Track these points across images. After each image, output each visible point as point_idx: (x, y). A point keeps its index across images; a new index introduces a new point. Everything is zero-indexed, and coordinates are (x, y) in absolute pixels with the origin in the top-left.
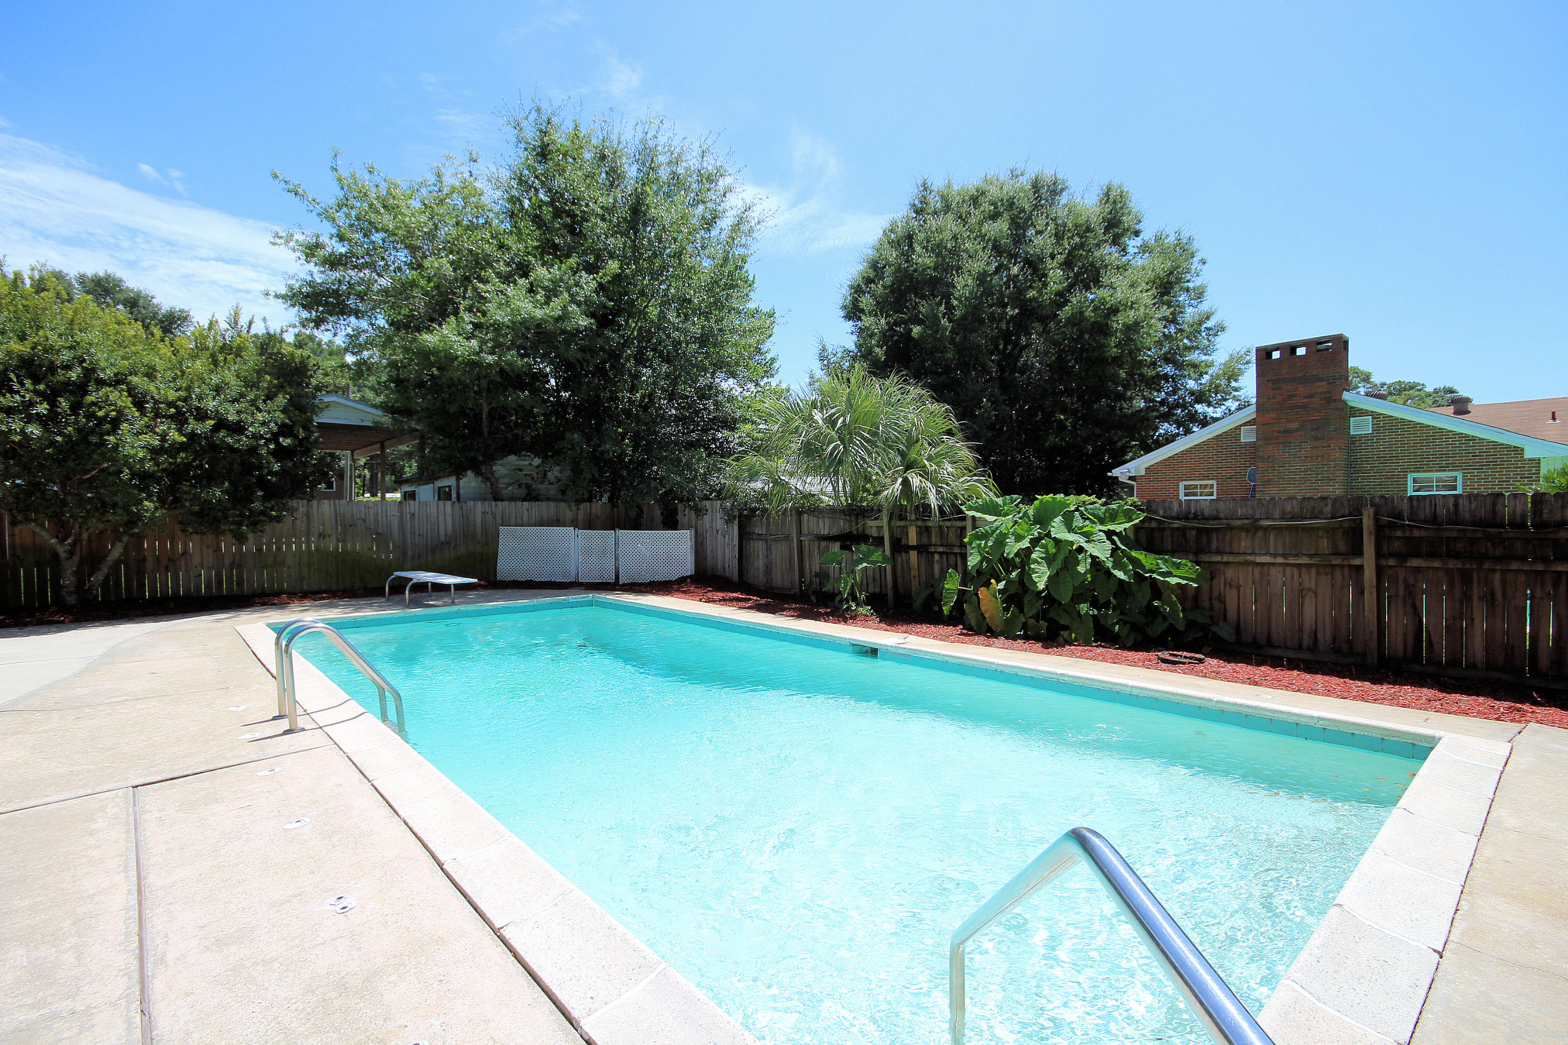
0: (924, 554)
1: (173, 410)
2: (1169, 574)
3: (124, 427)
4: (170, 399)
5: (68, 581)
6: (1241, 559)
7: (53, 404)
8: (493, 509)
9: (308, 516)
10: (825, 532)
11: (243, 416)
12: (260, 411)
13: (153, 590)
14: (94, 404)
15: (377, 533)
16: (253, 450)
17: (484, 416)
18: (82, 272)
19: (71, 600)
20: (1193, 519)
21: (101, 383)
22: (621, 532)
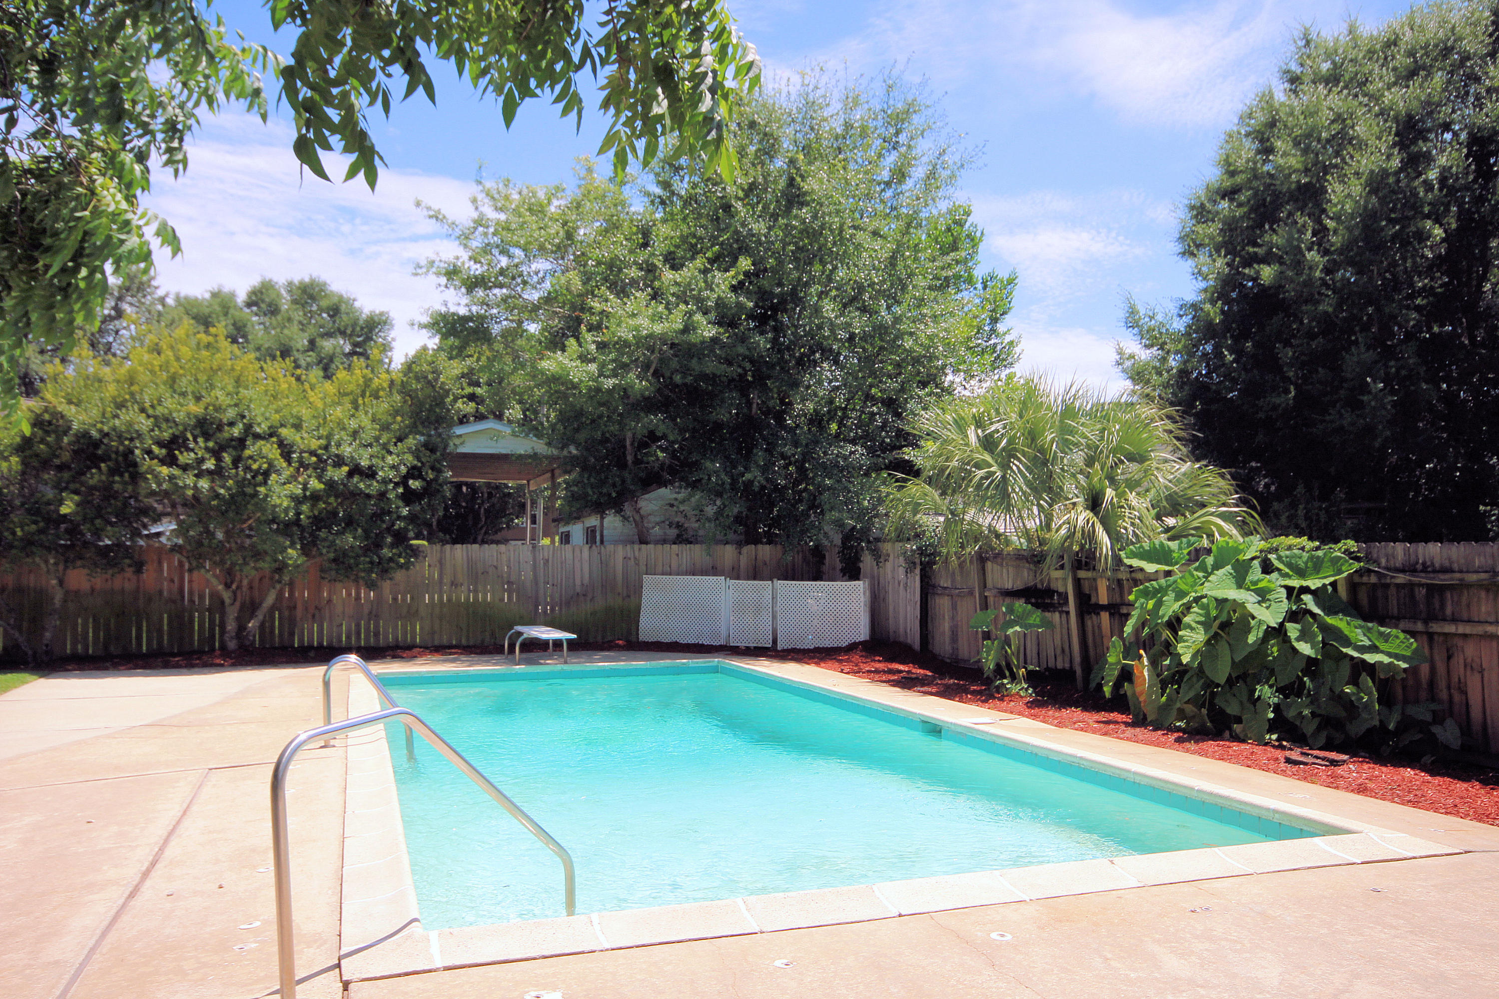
0: (1117, 617)
1: (314, 459)
2: (1374, 649)
3: (274, 477)
4: (313, 447)
5: (231, 626)
6: (1479, 629)
7: (219, 459)
8: (637, 553)
9: (441, 563)
10: (1009, 585)
11: (374, 461)
12: (390, 453)
13: (301, 640)
14: (251, 457)
15: (509, 583)
16: (382, 495)
17: (628, 443)
18: (289, 279)
19: (232, 645)
20: (1422, 571)
21: (257, 437)
22: (780, 584)
